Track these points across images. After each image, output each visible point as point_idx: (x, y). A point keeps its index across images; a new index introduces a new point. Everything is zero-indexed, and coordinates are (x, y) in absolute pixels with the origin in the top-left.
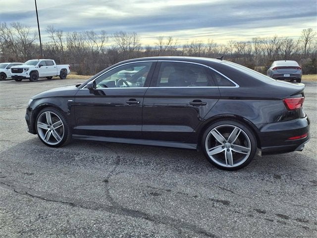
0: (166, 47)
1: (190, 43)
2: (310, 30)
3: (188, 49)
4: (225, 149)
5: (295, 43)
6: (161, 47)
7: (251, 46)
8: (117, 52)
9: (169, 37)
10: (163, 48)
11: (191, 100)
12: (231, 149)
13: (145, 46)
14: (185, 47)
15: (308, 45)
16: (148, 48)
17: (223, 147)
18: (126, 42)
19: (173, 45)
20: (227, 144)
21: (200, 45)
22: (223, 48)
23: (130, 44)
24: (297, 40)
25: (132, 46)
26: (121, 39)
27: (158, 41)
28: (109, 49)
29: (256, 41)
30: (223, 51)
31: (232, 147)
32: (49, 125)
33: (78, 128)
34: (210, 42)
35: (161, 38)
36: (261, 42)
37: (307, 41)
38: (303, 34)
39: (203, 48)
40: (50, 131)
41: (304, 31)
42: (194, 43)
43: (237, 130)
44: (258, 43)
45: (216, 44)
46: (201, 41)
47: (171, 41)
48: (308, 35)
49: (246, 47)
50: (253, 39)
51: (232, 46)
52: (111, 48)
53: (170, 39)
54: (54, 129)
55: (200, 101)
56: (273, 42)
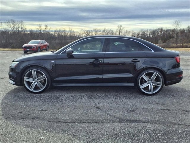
0: (43, 31)
1: (58, 30)
2: (121, 26)
3: (57, 33)
4: (149, 84)
5: (115, 32)
6: (40, 31)
7: (93, 33)
8: (8, 33)
9: (45, 25)
10: (42, 31)
11: (132, 59)
12: (152, 84)
13: (29, 30)
14: (55, 31)
15: (120, 34)
16: (31, 31)
17: (148, 84)
18: (15, 27)
19: (48, 30)
20: (150, 81)
21: (64, 31)
22: (78, 33)
23: (19, 28)
24: (115, 31)
25: (20, 29)
26: (12, 24)
27: (38, 27)
28: (2, 31)
29: (95, 31)
30: (78, 35)
31: (153, 83)
32: (34, 79)
33: (58, 79)
34: (70, 30)
35: (40, 25)
36: (98, 31)
37: (120, 31)
38: (118, 28)
39: (67, 33)
40: (35, 83)
41: (118, 26)
42: (61, 29)
43: (155, 74)
44: (96, 31)
45: (74, 31)
46: (65, 29)
47: (47, 28)
48: (120, 28)
49: (90, 33)
50: (94, 29)
51: (83, 33)
52: (3, 30)
53: (46, 26)
54: (38, 81)
55: (137, 59)
56: (104, 31)
